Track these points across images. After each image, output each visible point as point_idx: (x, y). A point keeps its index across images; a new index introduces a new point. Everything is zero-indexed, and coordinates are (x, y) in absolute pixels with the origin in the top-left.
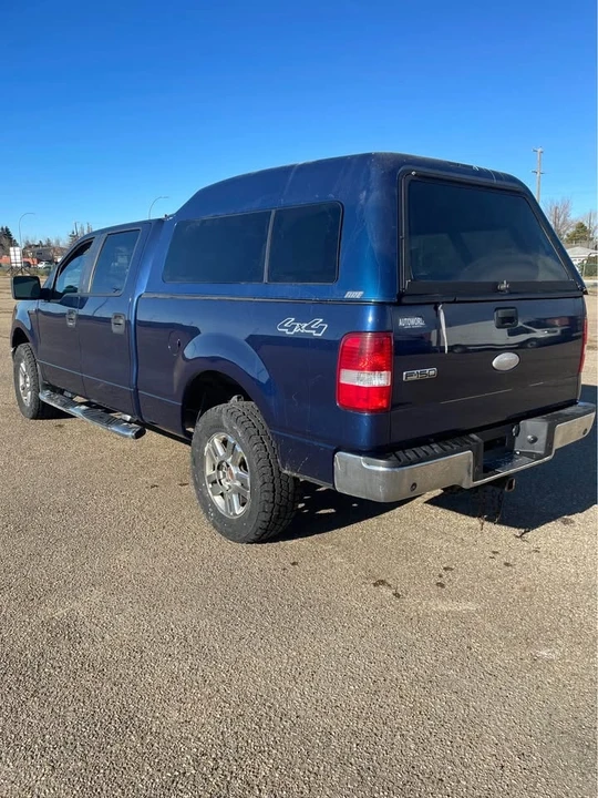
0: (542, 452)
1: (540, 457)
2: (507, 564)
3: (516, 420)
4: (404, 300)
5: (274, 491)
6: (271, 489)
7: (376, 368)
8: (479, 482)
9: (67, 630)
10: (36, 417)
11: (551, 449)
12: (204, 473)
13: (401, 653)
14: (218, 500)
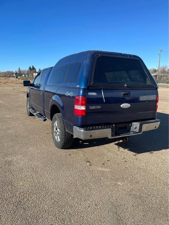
0: (138, 131)
1: (137, 133)
2: (125, 161)
3: (131, 122)
4: (90, 88)
5: (65, 136)
6: (64, 135)
7: (82, 105)
8: (114, 137)
9: (9, 163)
10: (30, 115)
11: (141, 131)
12: (54, 130)
13: (82, 178)
14: (56, 137)
